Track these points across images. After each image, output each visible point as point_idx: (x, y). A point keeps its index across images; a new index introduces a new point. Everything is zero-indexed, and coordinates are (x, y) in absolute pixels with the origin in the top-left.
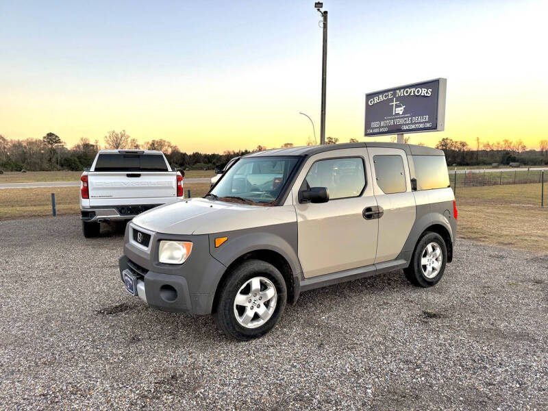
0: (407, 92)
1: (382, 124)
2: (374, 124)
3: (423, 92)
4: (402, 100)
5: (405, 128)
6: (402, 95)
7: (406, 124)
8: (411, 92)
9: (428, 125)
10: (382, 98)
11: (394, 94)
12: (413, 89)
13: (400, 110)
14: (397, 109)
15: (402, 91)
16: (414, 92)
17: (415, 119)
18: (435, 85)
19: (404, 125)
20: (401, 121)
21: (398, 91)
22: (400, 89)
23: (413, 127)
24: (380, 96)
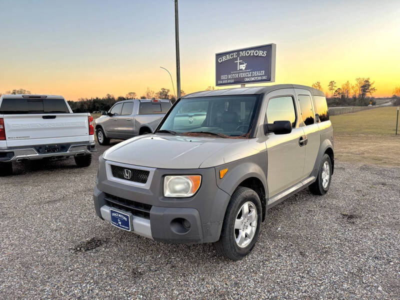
0: (248, 53)
1: (230, 77)
2: (223, 77)
3: (260, 53)
4: (245, 59)
5: (247, 80)
6: (244, 55)
7: (248, 77)
8: (251, 53)
9: (264, 78)
10: (228, 57)
11: (238, 55)
12: (252, 51)
13: (243, 67)
14: (240, 66)
15: (244, 52)
16: (253, 53)
17: (255, 73)
18: (269, 48)
19: (246, 77)
20: (244, 75)
21: (241, 52)
22: (242, 50)
23: (253, 79)
24: (228, 56)
